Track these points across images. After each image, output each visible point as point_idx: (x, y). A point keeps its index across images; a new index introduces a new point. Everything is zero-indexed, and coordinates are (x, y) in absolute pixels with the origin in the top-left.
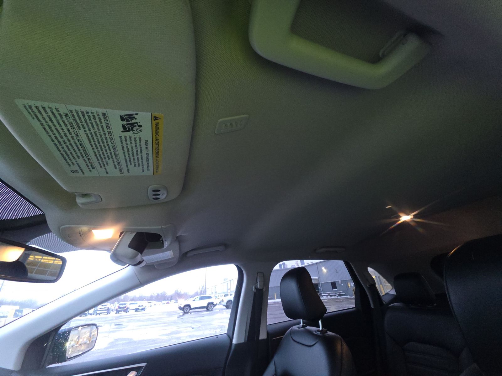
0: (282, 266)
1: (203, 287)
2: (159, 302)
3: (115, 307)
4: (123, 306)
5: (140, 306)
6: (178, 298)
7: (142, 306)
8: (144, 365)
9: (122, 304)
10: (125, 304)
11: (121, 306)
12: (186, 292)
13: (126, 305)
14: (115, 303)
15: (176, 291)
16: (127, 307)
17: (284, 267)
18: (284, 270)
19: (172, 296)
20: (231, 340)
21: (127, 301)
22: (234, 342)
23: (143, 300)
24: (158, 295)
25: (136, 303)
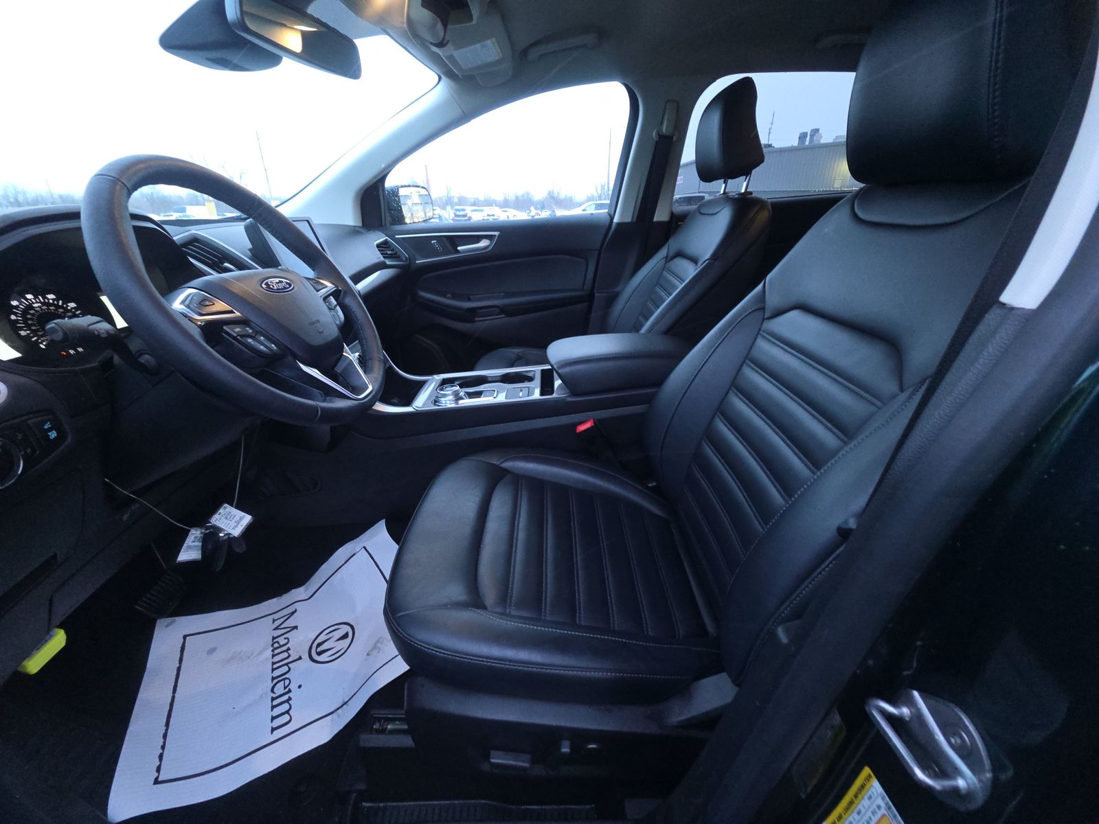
0: (808, 138)
1: (603, 187)
2: (521, 211)
3: (449, 216)
4: (461, 213)
5: (488, 215)
6: (554, 207)
7: (493, 215)
8: (497, 233)
9: (459, 210)
10: (464, 210)
11: (458, 213)
12: (569, 195)
13: (466, 212)
14: (447, 207)
15: (549, 193)
16: (468, 216)
17: (811, 140)
18: (800, 150)
19: (543, 203)
20: (612, 219)
21: (467, 205)
22: (616, 220)
23: (492, 206)
24: (517, 198)
25: (482, 211)
